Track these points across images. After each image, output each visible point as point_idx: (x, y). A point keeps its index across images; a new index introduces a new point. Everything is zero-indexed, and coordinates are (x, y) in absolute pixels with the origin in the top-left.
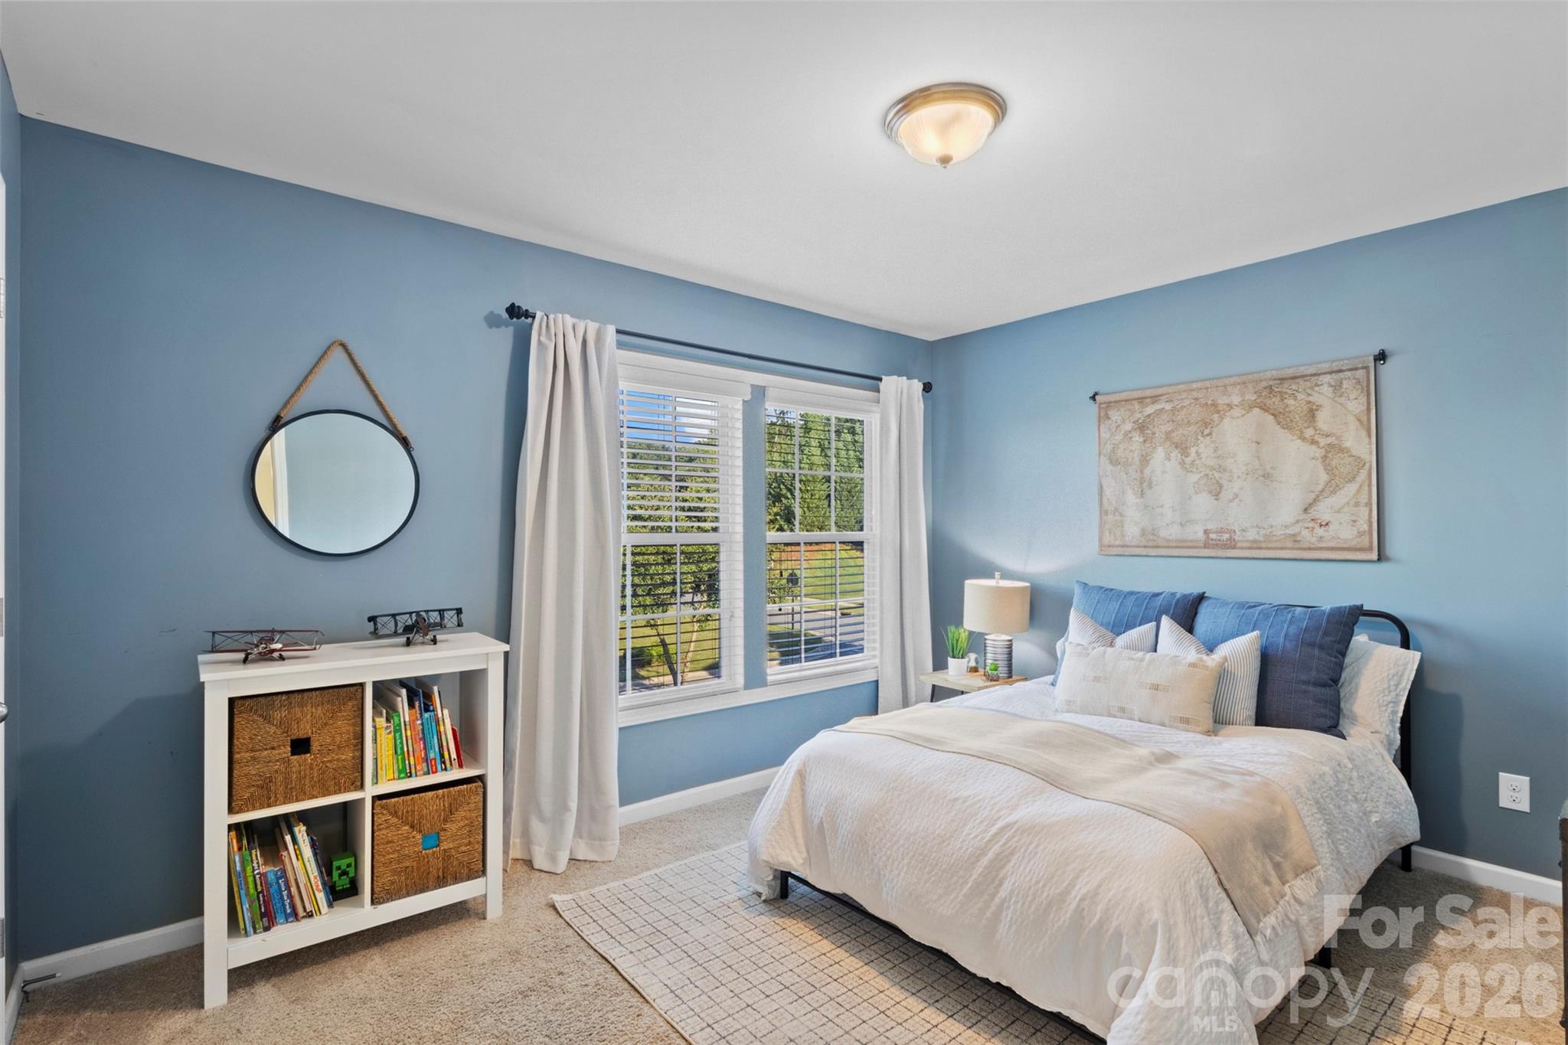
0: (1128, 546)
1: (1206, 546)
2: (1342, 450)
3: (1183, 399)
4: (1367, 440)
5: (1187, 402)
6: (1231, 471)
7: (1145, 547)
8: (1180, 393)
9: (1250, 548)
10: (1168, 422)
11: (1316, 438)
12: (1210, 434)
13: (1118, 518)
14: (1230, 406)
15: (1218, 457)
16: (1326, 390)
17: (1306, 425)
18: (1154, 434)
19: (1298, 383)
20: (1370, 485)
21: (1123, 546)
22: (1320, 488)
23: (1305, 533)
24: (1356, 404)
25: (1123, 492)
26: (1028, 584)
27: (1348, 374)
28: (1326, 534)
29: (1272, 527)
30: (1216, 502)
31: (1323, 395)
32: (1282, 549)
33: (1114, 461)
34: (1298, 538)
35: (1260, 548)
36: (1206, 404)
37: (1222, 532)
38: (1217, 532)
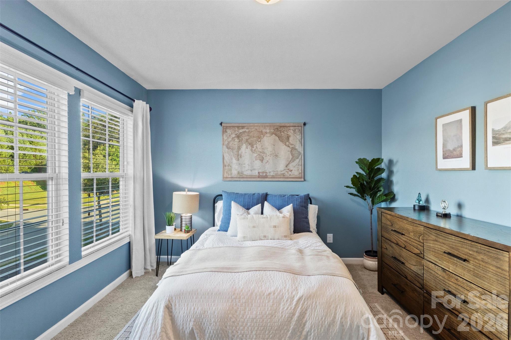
0: (233, 178)
1: (259, 177)
2: (296, 149)
3: (252, 129)
4: (301, 147)
5: (253, 130)
6: (266, 154)
7: (239, 178)
8: (251, 126)
9: (271, 178)
10: (247, 136)
11: (289, 145)
12: (260, 141)
13: (230, 168)
14: (266, 133)
15: (263, 149)
16: (292, 131)
17: (287, 141)
18: (242, 139)
19: (285, 128)
20: (302, 160)
21: (231, 178)
22: (290, 160)
23: (286, 173)
24: (299, 137)
25: (231, 159)
26: (198, 193)
27: (297, 127)
28: (291, 173)
29: (277, 171)
30: (262, 163)
31: (291, 133)
32: (280, 178)
33: (228, 148)
34: (285, 175)
35: (274, 178)
36: (259, 131)
37: (263, 173)
38: (262, 173)
